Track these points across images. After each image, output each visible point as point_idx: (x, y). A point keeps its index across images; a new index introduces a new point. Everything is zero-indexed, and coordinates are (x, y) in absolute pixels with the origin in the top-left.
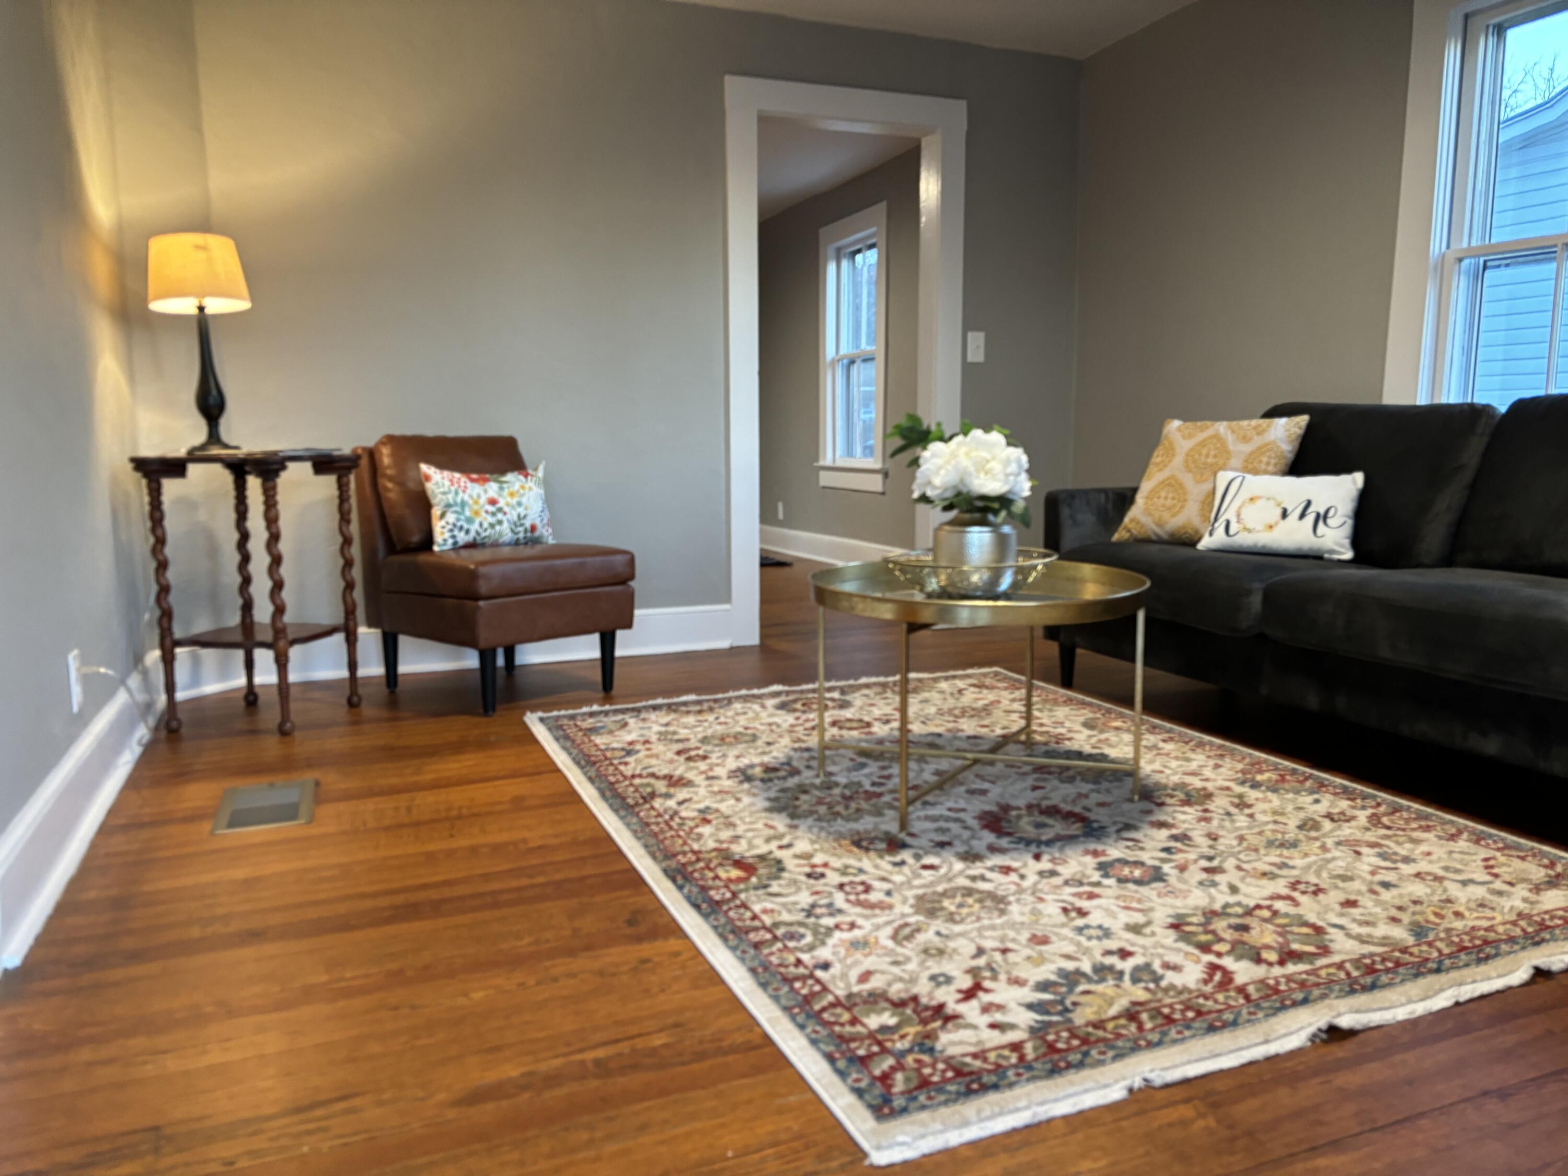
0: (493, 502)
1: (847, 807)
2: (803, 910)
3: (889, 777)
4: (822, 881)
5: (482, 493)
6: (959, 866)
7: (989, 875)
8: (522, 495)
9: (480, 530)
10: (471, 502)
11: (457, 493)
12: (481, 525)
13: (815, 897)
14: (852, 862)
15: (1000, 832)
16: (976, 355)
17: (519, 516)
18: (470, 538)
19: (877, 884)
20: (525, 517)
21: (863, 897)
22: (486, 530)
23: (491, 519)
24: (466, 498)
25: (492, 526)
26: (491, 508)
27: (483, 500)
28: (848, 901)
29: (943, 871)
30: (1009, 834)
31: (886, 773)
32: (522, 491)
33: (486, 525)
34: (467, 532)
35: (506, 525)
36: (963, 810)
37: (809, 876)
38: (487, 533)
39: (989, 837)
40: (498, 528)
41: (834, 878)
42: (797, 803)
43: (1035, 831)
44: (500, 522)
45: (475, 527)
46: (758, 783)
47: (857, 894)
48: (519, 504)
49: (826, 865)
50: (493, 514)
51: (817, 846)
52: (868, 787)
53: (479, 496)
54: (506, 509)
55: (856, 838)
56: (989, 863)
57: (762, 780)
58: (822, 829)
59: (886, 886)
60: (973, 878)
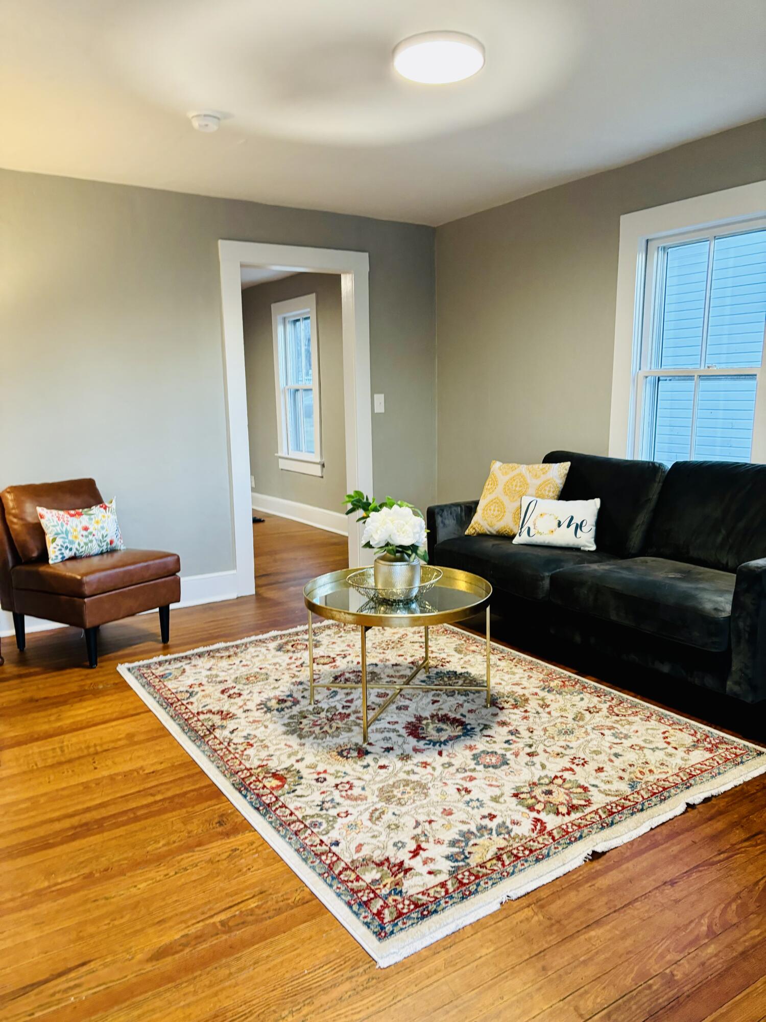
0: (86, 529)
1: (331, 727)
2: (318, 805)
3: (351, 701)
4: (325, 783)
5: (79, 524)
6: (399, 764)
7: (416, 769)
8: (104, 522)
9: (78, 548)
10: (72, 530)
11: (62, 526)
12: (79, 544)
13: (324, 795)
14: (340, 768)
15: (419, 738)
16: (380, 408)
17: (103, 536)
18: (72, 554)
19: (356, 783)
20: (106, 536)
21: (349, 792)
22: (82, 547)
23: (85, 540)
24: (69, 528)
25: (86, 544)
26: (85, 533)
27: (80, 528)
28: (342, 796)
29: (391, 769)
30: (424, 738)
31: (349, 698)
32: (103, 519)
33: (82, 544)
34: (71, 550)
35: (94, 542)
36: (397, 722)
37: (317, 780)
38: (83, 549)
39: (412, 741)
40: (90, 545)
41: (331, 781)
42: (301, 726)
43: (437, 734)
44: (91, 541)
45: (76, 546)
46: (275, 712)
47: (346, 791)
48: (103, 528)
49: (325, 772)
50: (87, 537)
51: (318, 758)
52: (341, 710)
53: (77, 526)
54: (94, 532)
55: (339, 750)
56: (415, 761)
57: (277, 710)
58: (319, 744)
59: (361, 783)
60: (408, 773)
